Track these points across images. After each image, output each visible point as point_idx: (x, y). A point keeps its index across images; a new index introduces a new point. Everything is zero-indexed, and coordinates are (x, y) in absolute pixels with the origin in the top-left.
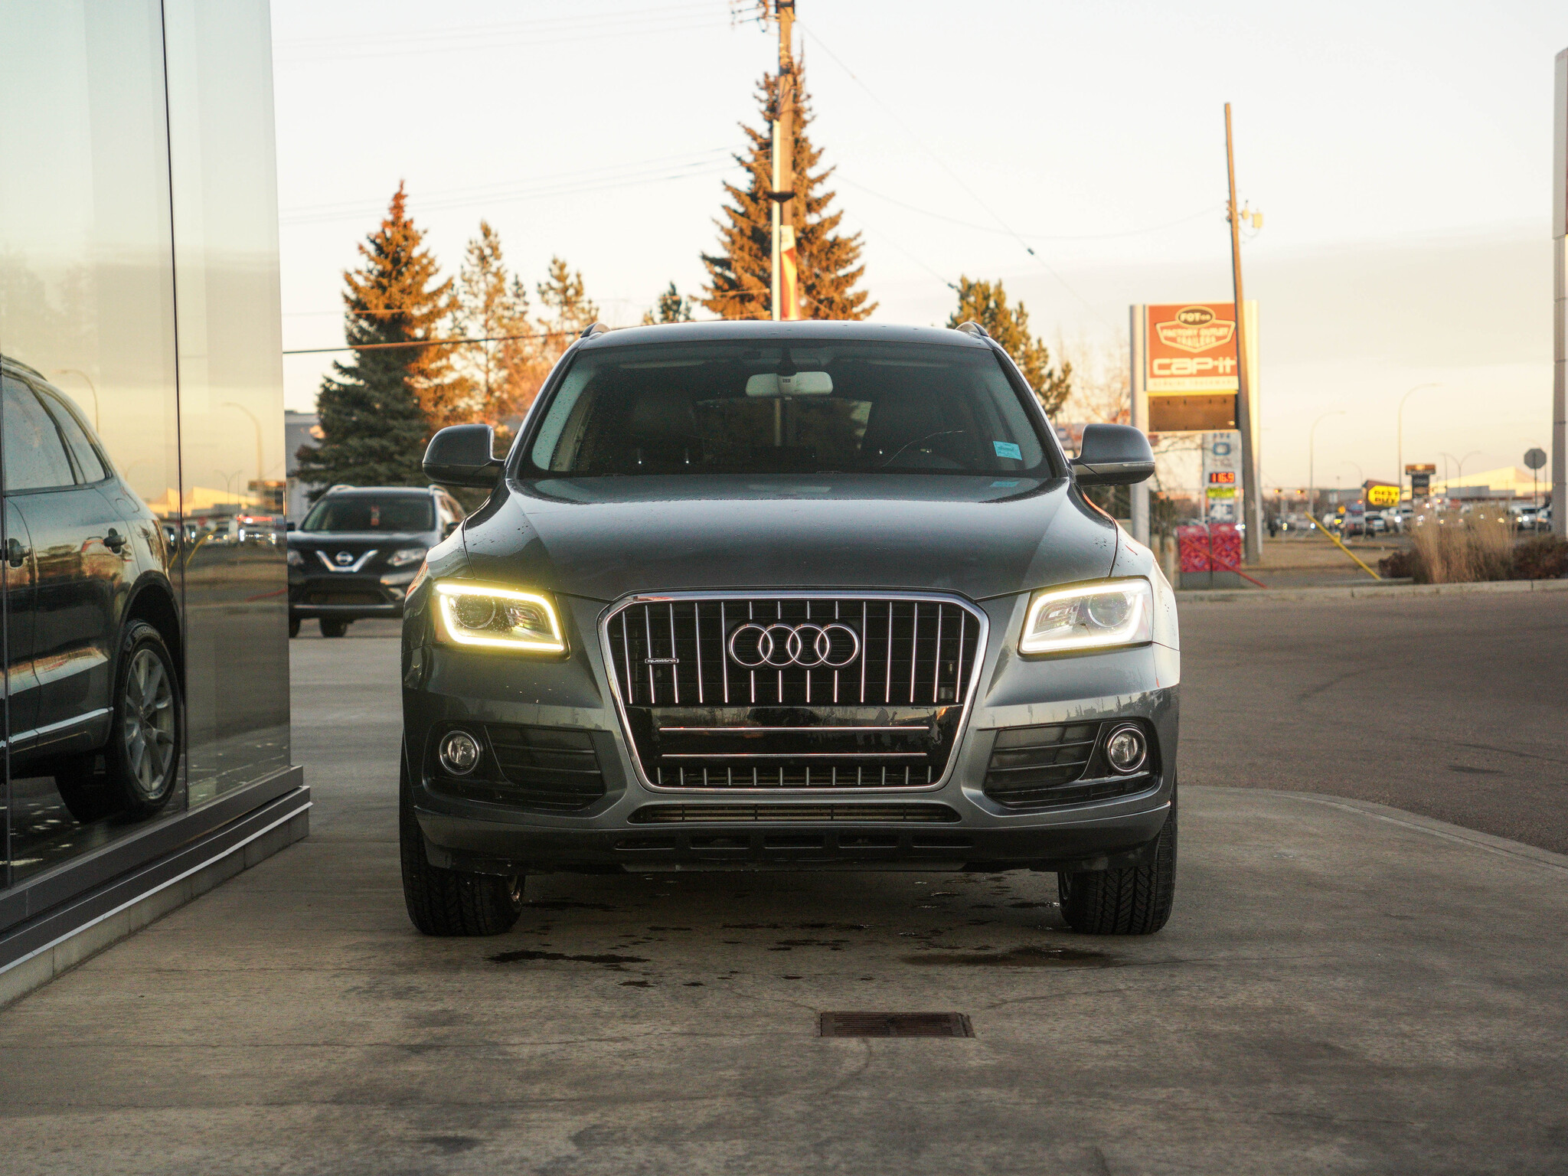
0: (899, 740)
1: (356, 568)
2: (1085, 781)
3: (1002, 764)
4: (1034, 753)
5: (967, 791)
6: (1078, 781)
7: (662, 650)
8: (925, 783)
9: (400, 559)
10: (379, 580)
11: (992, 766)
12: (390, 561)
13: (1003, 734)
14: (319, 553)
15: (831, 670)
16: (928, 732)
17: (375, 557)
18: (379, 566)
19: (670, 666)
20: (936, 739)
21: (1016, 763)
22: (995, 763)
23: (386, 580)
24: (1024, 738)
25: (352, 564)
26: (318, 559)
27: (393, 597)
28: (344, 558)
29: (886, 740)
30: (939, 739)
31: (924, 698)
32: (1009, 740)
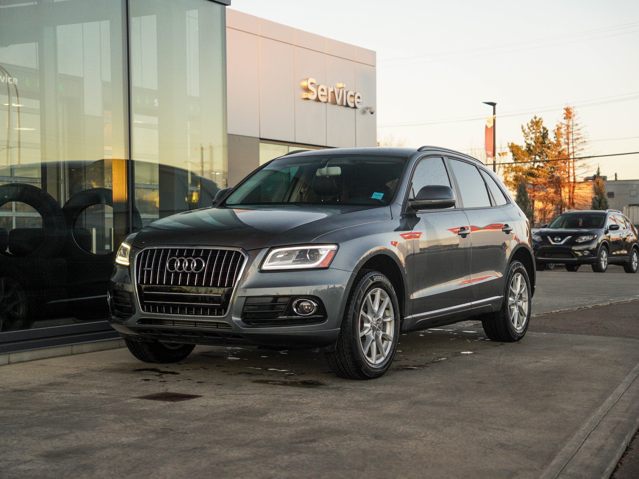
0: (212, 299)
1: (562, 242)
2: (283, 317)
3: (249, 310)
4: (261, 306)
5: (234, 318)
6: (280, 317)
7: (149, 266)
8: (222, 315)
9: (582, 240)
10: (571, 248)
11: (244, 310)
12: (577, 241)
13: (249, 299)
14: (549, 237)
15: (195, 274)
16: (221, 296)
17: (570, 239)
18: (572, 242)
19: (150, 271)
20: (223, 299)
21: (253, 310)
22: (245, 309)
23: (574, 248)
24: (256, 301)
25: (560, 241)
26: (548, 239)
27: (577, 255)
28: (558, 239)
29: (208, 299)
30: (224, 299)
31: (222, 285)
32: (250, 301)
